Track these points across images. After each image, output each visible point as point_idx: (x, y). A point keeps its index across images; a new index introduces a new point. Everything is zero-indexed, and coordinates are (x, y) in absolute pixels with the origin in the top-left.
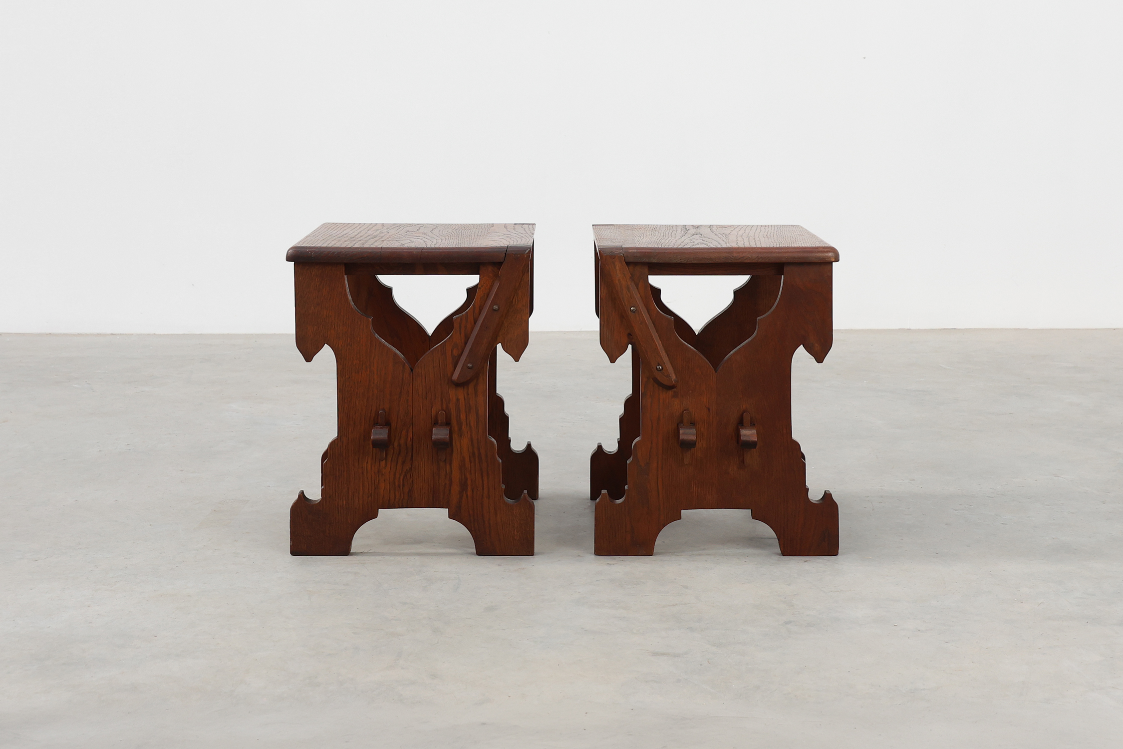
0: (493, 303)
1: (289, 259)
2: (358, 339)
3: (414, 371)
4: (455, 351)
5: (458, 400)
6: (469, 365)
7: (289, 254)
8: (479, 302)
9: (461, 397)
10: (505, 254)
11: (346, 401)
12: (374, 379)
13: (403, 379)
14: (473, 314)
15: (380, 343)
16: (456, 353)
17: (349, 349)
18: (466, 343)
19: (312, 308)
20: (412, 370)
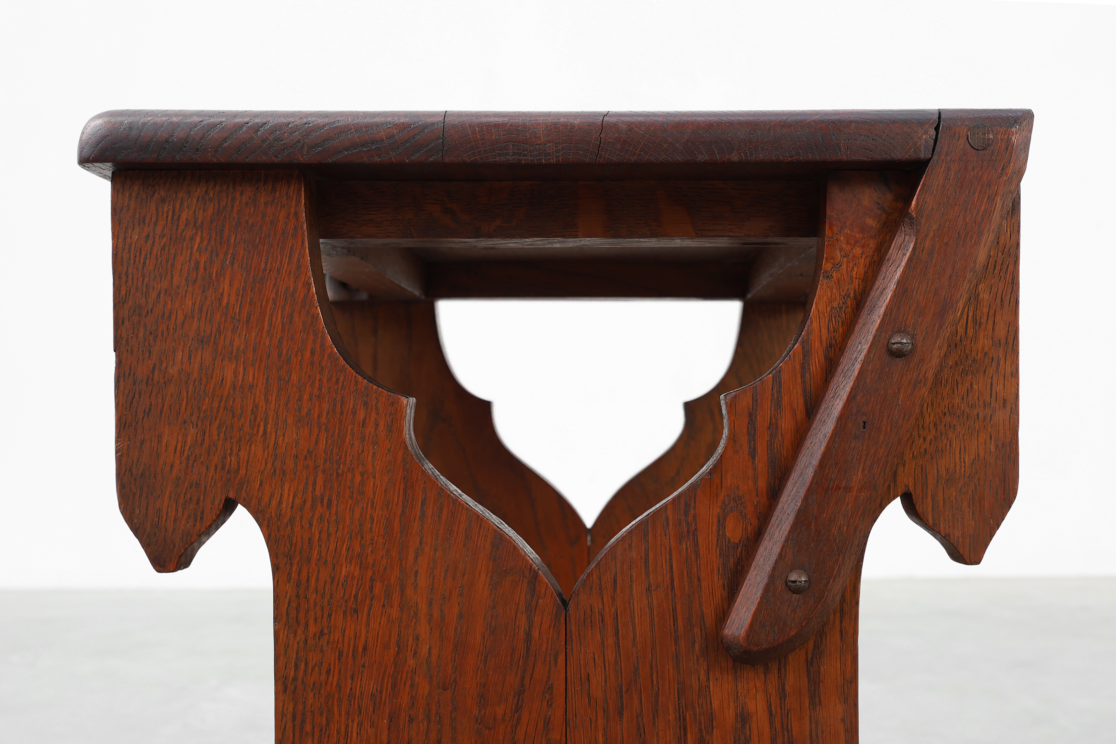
0: (890, 323)
1: (86, 160)
2: (358, 478)
3: (571, 606)
4: (730, 524)
5: (744, 718)
6: (793, 577)
7: (84, 138)
8: (824, 331)
9: (757, 706)
10: (937, 129)
11: (308, 728)
12: (417, 638)
13: (528, 635)
14: (803, 376)
15: (443, 492)
16: (734, 531)
17: (321, 518)
18: (775, 493)
19: (179, 355)
20: (565, 603)
